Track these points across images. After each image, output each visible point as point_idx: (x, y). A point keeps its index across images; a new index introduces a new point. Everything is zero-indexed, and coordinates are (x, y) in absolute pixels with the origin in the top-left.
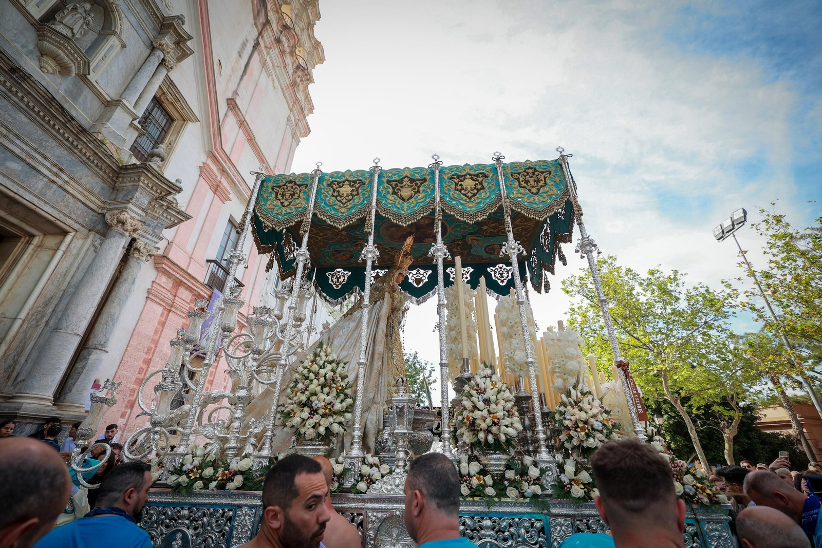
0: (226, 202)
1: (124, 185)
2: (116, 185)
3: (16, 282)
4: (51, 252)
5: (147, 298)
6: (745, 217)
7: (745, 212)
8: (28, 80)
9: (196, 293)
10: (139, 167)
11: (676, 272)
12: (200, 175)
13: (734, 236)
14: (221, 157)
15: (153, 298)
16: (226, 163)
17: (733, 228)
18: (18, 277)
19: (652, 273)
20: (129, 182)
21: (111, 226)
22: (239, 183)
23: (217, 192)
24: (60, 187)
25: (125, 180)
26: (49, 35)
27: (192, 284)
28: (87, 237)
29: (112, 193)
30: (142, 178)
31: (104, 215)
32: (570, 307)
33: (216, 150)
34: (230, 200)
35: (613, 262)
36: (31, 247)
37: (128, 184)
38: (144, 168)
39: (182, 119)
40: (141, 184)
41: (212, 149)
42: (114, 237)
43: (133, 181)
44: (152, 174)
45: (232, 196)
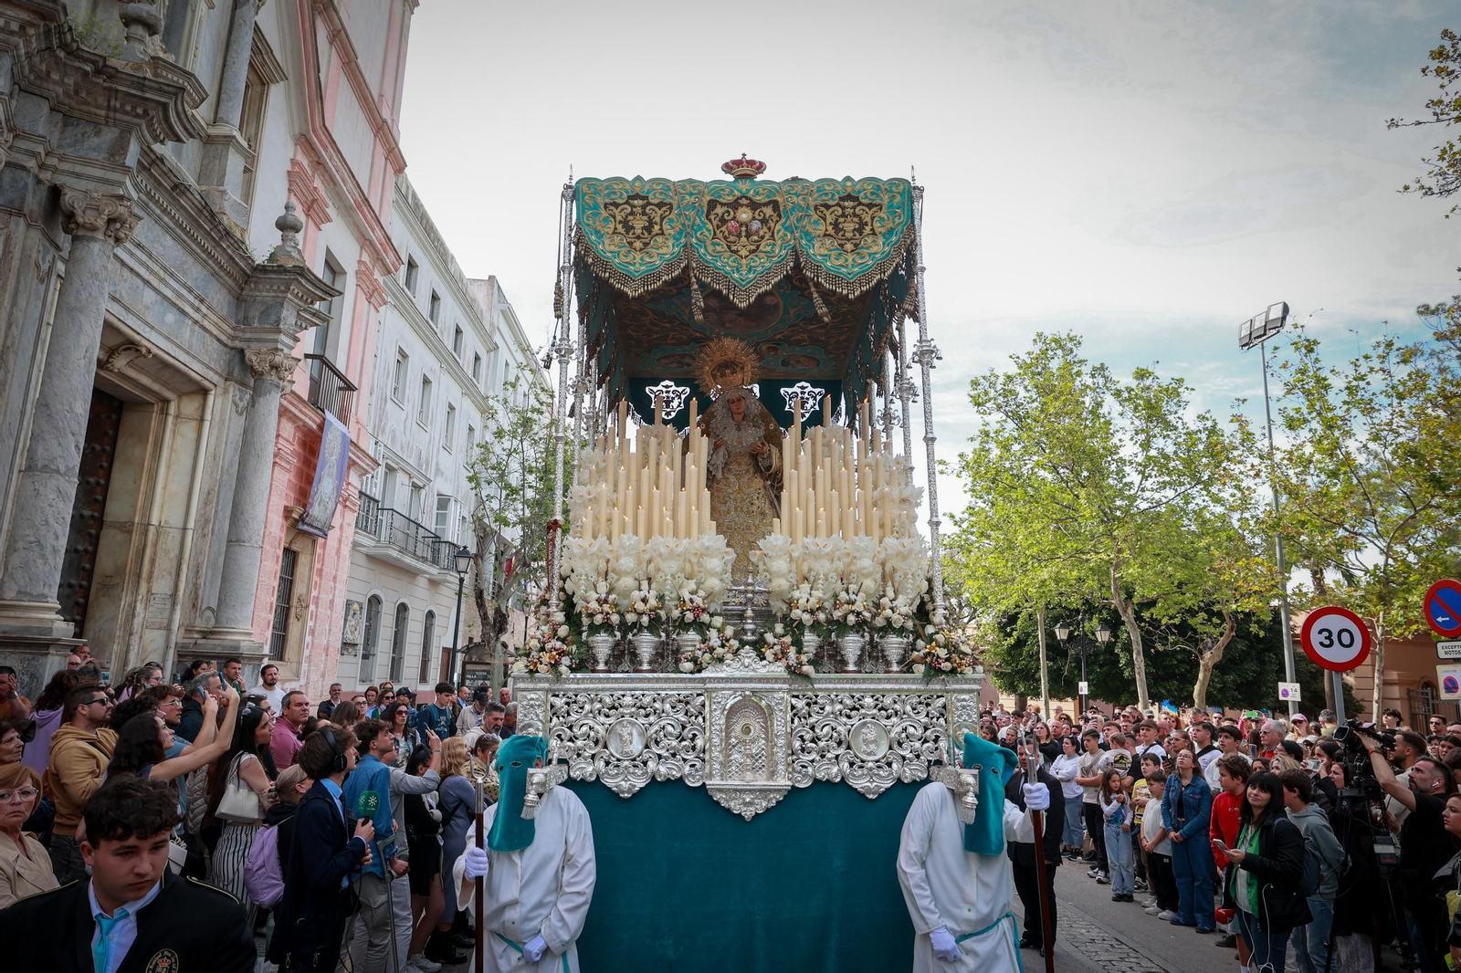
0: (322, 226)
1: (258, 294)
2: (244, 293)
3: (167, 475)
4: (194, 424)
5: (275, 463)
6: (1284, 318)
7: (1286, 309)
8: (188, 194)
9: (301, 424)
10: (289, 272)
11: (1180, 381)
12: (290, 190)
13: (1263, 348)
14: (320, 141)
15: (283, 464)
16: (326, 151)
17: (1265, 334)
18: (168, 467)
19: (1141, 375)
20: (268, 291)
21: (262, 374)
22: (343, 181)
23: (312, 212)
24: (196, 322)
25: (261, 286)
26: (164, 73)
27: (301, 411)
28: (226, 392)
29: (238, 307)
30: (292, 287)
31: (242, 351)
32: (982, 428)
33: (314, 131)
34: (329, 220)
35: (1075, 349)
36: (170, 419)
37: (264, 294)
38: (298, 274)
39: (258, 82)
40: (289, 296)
41: (308, 131)
42: (270, 392)
43: (274, 291)
44: (307, 279)
45: (331, 211)
